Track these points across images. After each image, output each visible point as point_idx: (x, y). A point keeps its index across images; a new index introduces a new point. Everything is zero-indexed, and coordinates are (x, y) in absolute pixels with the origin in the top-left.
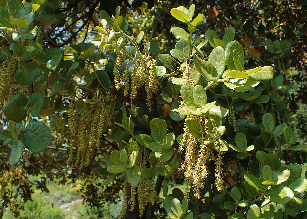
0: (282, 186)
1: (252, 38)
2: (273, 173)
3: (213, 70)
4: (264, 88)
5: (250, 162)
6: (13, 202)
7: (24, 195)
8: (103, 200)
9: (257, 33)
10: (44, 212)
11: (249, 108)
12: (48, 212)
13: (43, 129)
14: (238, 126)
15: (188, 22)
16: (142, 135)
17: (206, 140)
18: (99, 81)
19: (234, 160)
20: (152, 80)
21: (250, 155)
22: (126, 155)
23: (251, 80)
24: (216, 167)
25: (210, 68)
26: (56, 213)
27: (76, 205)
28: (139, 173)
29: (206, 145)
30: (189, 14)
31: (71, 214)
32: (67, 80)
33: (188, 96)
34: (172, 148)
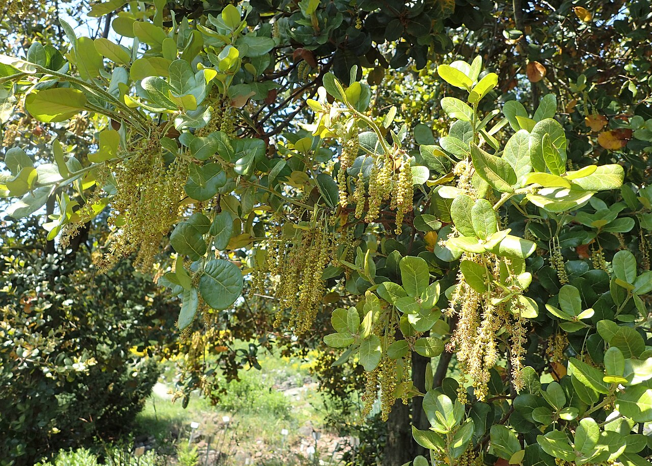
0: (643, 387)
1: (606, 116)
2: (626, 363)
3: (509, 173)
4: (626, 205)
5: (587, 338)
6: (205, 381)
7: (227, 371)
8: (350, 387)
9: (617, 106)
10: (260, 400)
11: (594, 241)
12: (265, 400)
13: (231, 272)
14: (568, 273)
15: (470, 88)
16: (386, 284)
17: (495, 296)
18: (320, 191)
19: (558, 333)
20: (403, 189)
21: (588, 326)
22: (356, 316)
23: (577, 190)
24: (514, 346)
25: (503, 169)
26: (277, 403)
27: (309, 392)
28: (379, 349)
29: (494, 306)
30: (471, 73)
31: (302, 406)
32: (267, 189)
33: (463, 218)
34: (438, 308)
